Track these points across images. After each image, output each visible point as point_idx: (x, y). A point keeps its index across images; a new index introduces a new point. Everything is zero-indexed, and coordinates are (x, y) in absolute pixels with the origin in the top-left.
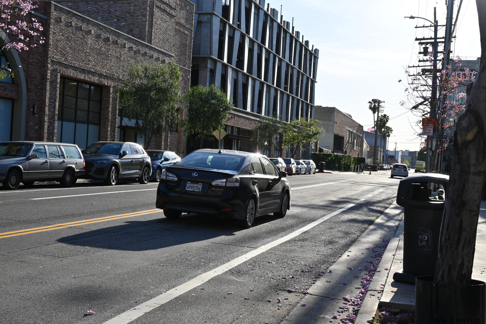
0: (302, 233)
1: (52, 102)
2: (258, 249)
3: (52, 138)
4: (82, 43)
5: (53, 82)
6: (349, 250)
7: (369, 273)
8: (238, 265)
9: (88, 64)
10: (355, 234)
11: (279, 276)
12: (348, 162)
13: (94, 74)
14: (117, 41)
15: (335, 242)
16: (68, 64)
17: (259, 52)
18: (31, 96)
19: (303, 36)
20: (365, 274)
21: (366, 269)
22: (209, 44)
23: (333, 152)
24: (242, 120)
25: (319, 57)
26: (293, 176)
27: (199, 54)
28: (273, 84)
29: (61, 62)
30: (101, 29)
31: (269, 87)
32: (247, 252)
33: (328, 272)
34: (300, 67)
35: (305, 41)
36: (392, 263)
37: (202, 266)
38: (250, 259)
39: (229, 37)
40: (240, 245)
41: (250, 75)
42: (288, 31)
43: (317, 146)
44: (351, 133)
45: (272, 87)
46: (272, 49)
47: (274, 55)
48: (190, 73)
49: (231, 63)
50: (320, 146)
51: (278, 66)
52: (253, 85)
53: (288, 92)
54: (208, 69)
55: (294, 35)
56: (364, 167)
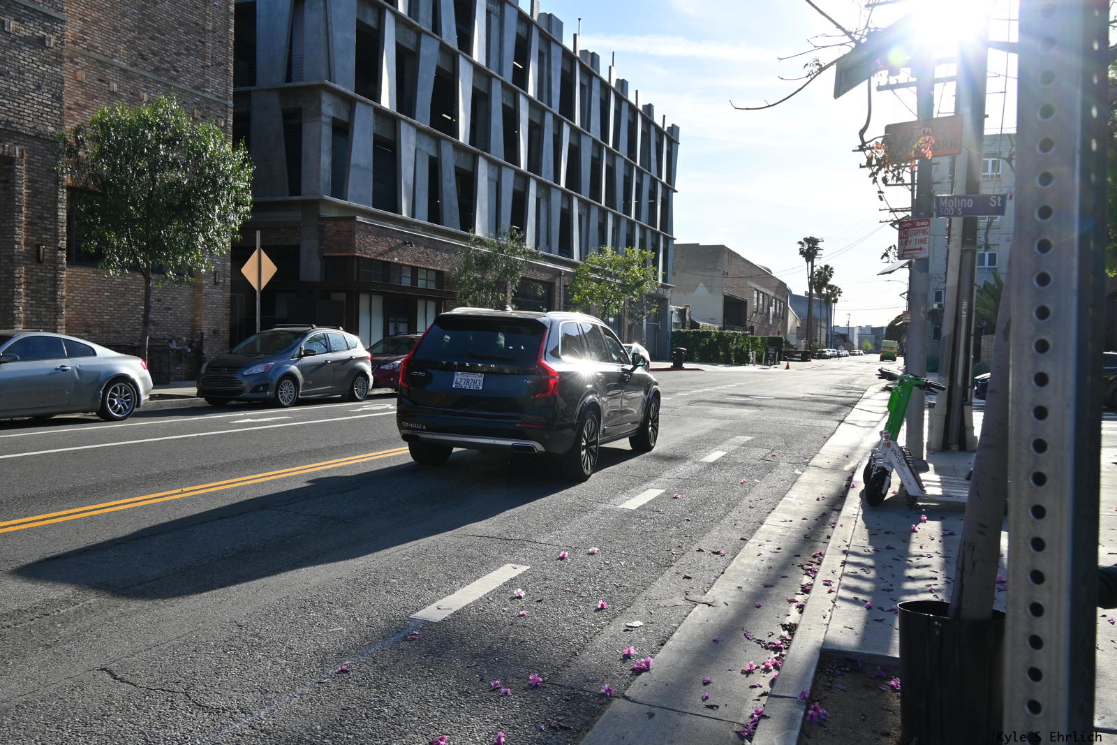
17: (508, 104)
22: (324, 53)
25: (680, 141)
28: (557, 180)
31: (544, 188)
39: (400, 47)
41: (480, 151)
42: (596, 73)
43: (685, 318)
44: (761, 294)
45: (554, 187)
46: (550, 104)
47: (555, 116)
48: (227, 111)
49: (412, 115)
50: (693, 318)
51: (570, 144)
52: (495, 176)
53: (603, 204)
54: (324, 119)
55: (613, 84)
56: (775, 355)
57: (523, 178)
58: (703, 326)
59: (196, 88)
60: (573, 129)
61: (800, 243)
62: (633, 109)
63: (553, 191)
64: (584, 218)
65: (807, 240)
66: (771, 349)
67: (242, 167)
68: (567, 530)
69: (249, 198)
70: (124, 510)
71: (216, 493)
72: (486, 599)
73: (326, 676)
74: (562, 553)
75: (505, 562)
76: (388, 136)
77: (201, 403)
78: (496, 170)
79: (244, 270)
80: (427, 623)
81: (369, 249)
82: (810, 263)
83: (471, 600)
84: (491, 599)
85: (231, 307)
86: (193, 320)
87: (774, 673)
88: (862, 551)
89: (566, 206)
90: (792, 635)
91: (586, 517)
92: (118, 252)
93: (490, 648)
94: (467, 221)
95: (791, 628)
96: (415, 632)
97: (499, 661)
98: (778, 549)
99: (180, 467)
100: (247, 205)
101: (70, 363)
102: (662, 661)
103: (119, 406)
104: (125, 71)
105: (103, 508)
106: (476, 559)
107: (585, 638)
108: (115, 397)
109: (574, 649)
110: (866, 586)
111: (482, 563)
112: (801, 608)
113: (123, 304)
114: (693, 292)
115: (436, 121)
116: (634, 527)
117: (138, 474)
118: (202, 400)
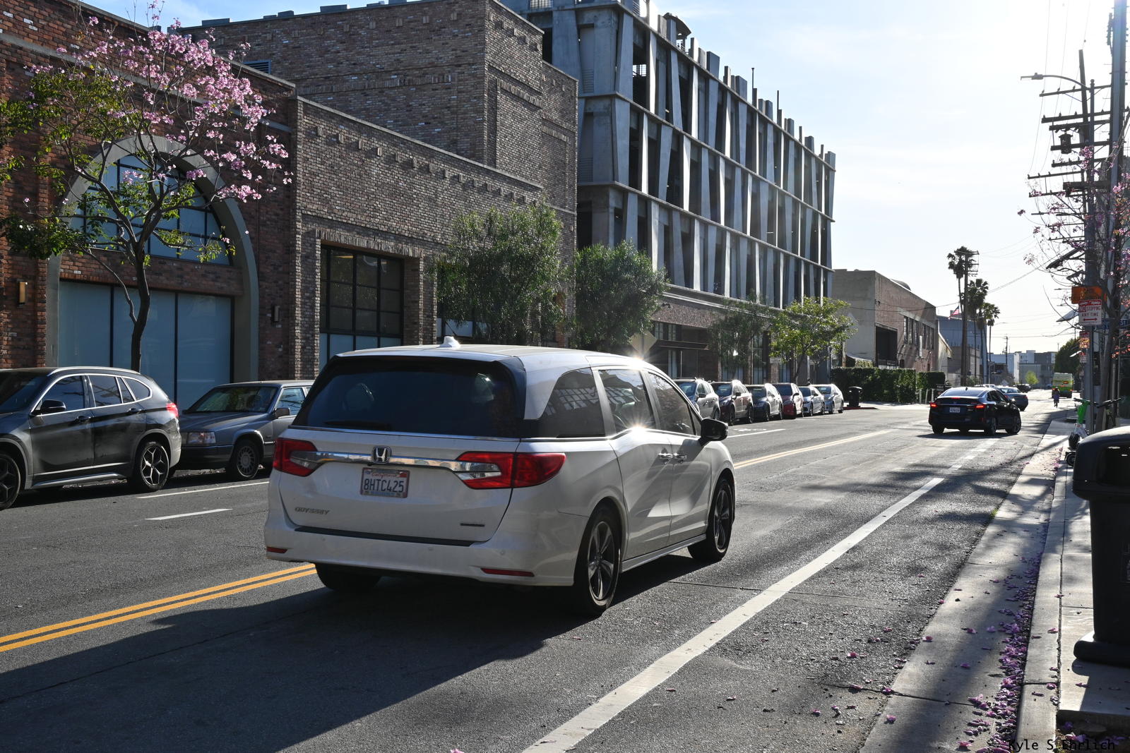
0: (847, 552)
1: (308, 298)
2: (764, 592)
3: (310, 369)
4: (361, 176)
5: (308, 258)
6: (957, 586)
7: (1013, 638)
8: (733, 632)
9: (375, 217)
10: (959, 547)
11: (824, 654)
12: (908, 384)
13: (385, 235)
14: (428, 166)
15: (922, 569)
16: (334, 219)
17: (712, 168)
18: (266, 288)
19: (800, 128)
20: (1003, 642)
21: (1003, 629)
22: (611, 159)
23: (876, 364)
24: (684, 310)
25: (836, 169)
26: (798, 420)
27: (592, 180)
28: (745, 231)
29: (321, 216)
30: (395, 145)
31: (736, 239)
32: (745, 602)
33: (924, 641)
34: (798, 193)
35: (806, 138)
36: (1060, 616)
37: (658, 637)
38: (755, 618)
39: (650, 141)
40: (725, 585)
41: (695, 215)
42: (770, 120)
43: (842, 354)
44: (911, 322)
45: (742, 236)
46: (738, 160)
47: (742, 170)
48: (574, 220)
49: (657, 195)
50: (848, 354)
51: (753, 192)
52: (704, 235)
53: (777, 246)
54: (610, 210)
55: (783, 126)
57: (722, 232)
58: (860, 362)
60: (755, 178)
62: (798, 146)
63: (742, 240)
64: (763, 262)
65: (959, 252)
115: (670, 196)
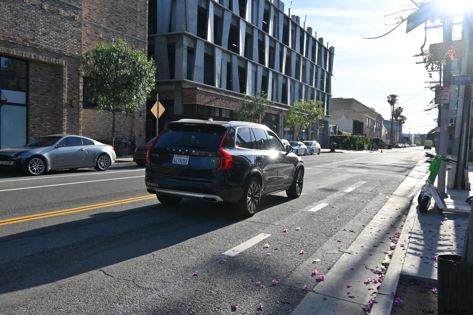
12: (361, 143)
17: (260, 39)
23: (353, 135)
25: (335, 53)
27: (175, 31)
28: (281, 71)
31: (275, 74)
39: (215, 16)
41: (248, 59)
42: (298, 25)
43: (336, 130)
44: (370, 120)
45: (280, 74)
46: (278, 39)
47: (280, 44)
48: (145, 45)
49: (220, 45)
50: (339, 130)
51: (287, 55)
52: (255, 70)
53: (301, 81)
54: (184, 47)
55: (306, 29)
56: (376, 146)
57: (266, 71)
58: (344, 134)
59: (133, 35)
60: (288, 49)
61: (388, 97)
62: (314, 40)
63: (279, 76)
64: (292, 87)
65: (392, 96)
66: (374, 144)
67: (152, 67)
68: (287, 220)
69: (154, 80)
70: (106, 207)
71: (142, 201)
72: (253, 248)
73: (188, 277)
74: (285, 229)
75: (261, 233)
76: (210, 54)
77: (135, 164)
78: (255, 68)
79: (152, 110)
80: (229, 257)
81: (202, 101)
82: (392, 106)
83: (247, 248)
84: (255, 248)
85: (146, 125)
86: (131, 131)
87: (379, 284)
88: (418, 232)
89: (285, 82)
90: (387, 268)
91: (294, 215)
92: (102, 103)
93: (255, 268)
94: (243, 89)
95: (386, 265)
96: (224, 260)
97: (259, 274)
98: (379, 230)
99: (128, 190)
100: (153, 83)
101: (85, 148)
102: (329, 276)
103: (103, 165)
104: (105, 29)
105: (98, 206)
106: (248, 231)
107: (295, 265)
108: (101, 161)
109: (291, 270)
110: (420, 248)
111: (251, 233)
112: (390, 256)
113: (104, 124)
114: (340, 119)
115: (230, 47)
116: (315, 219)
117: (111, 193)
118: (135, 163)
